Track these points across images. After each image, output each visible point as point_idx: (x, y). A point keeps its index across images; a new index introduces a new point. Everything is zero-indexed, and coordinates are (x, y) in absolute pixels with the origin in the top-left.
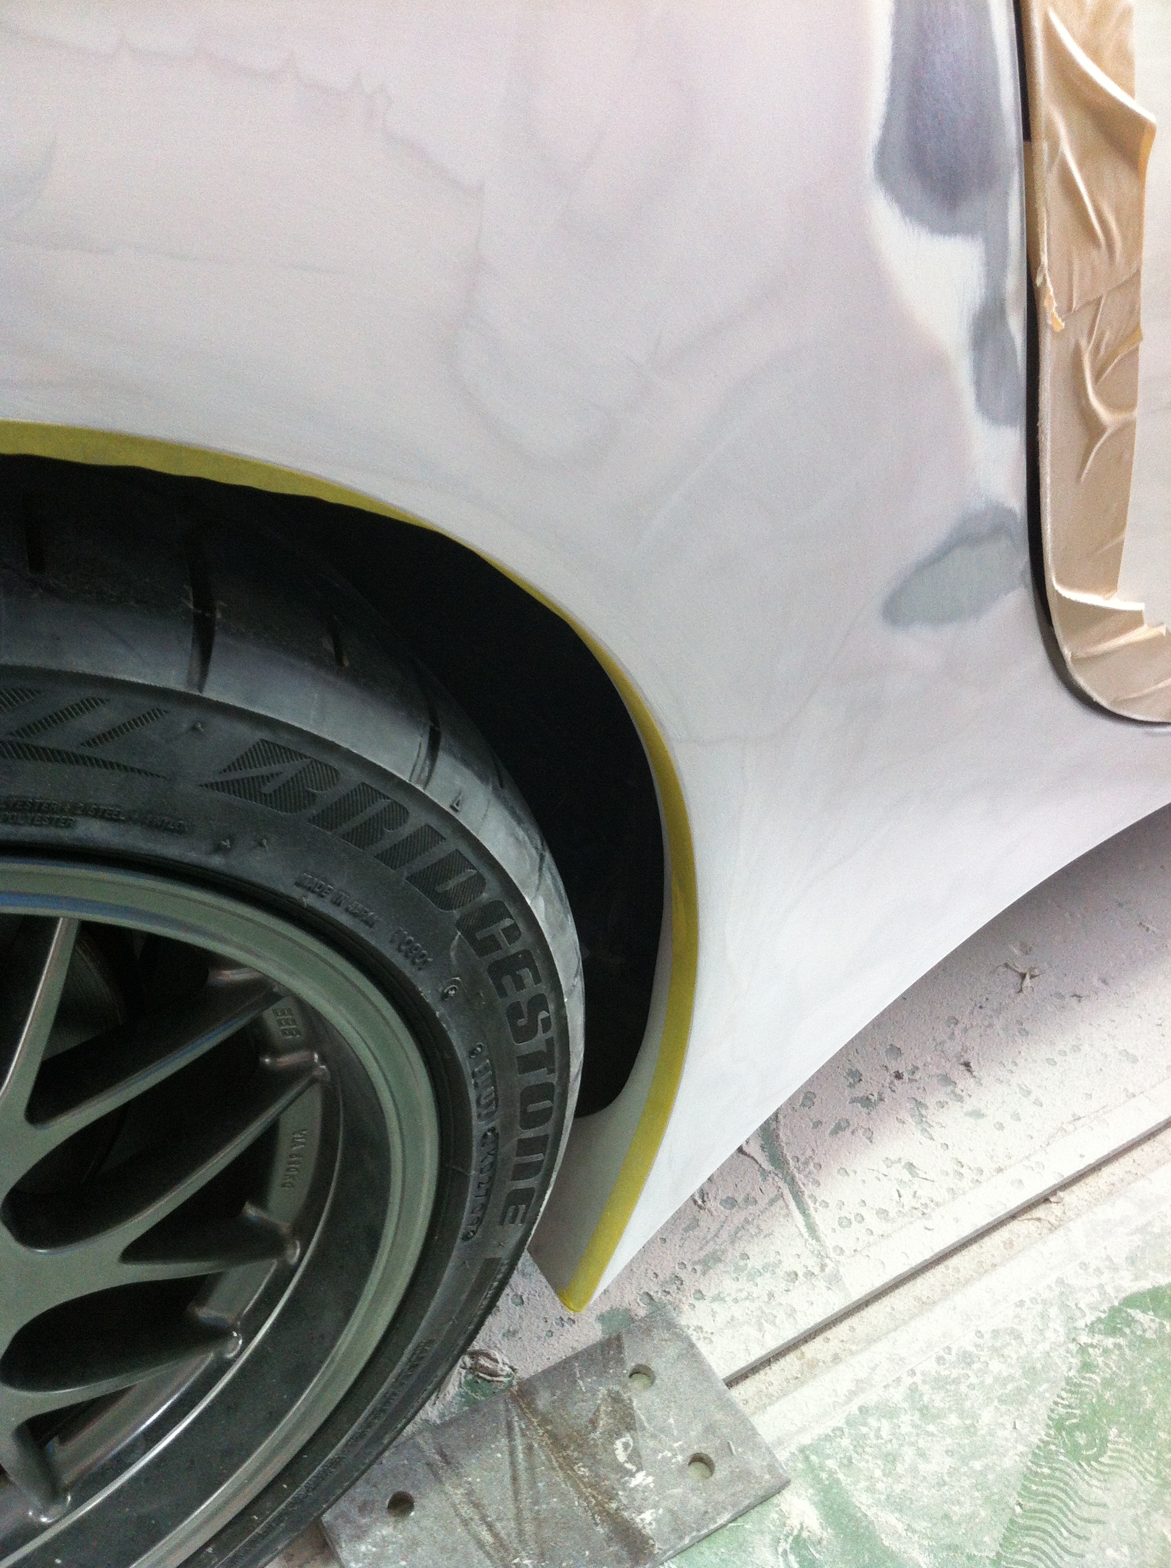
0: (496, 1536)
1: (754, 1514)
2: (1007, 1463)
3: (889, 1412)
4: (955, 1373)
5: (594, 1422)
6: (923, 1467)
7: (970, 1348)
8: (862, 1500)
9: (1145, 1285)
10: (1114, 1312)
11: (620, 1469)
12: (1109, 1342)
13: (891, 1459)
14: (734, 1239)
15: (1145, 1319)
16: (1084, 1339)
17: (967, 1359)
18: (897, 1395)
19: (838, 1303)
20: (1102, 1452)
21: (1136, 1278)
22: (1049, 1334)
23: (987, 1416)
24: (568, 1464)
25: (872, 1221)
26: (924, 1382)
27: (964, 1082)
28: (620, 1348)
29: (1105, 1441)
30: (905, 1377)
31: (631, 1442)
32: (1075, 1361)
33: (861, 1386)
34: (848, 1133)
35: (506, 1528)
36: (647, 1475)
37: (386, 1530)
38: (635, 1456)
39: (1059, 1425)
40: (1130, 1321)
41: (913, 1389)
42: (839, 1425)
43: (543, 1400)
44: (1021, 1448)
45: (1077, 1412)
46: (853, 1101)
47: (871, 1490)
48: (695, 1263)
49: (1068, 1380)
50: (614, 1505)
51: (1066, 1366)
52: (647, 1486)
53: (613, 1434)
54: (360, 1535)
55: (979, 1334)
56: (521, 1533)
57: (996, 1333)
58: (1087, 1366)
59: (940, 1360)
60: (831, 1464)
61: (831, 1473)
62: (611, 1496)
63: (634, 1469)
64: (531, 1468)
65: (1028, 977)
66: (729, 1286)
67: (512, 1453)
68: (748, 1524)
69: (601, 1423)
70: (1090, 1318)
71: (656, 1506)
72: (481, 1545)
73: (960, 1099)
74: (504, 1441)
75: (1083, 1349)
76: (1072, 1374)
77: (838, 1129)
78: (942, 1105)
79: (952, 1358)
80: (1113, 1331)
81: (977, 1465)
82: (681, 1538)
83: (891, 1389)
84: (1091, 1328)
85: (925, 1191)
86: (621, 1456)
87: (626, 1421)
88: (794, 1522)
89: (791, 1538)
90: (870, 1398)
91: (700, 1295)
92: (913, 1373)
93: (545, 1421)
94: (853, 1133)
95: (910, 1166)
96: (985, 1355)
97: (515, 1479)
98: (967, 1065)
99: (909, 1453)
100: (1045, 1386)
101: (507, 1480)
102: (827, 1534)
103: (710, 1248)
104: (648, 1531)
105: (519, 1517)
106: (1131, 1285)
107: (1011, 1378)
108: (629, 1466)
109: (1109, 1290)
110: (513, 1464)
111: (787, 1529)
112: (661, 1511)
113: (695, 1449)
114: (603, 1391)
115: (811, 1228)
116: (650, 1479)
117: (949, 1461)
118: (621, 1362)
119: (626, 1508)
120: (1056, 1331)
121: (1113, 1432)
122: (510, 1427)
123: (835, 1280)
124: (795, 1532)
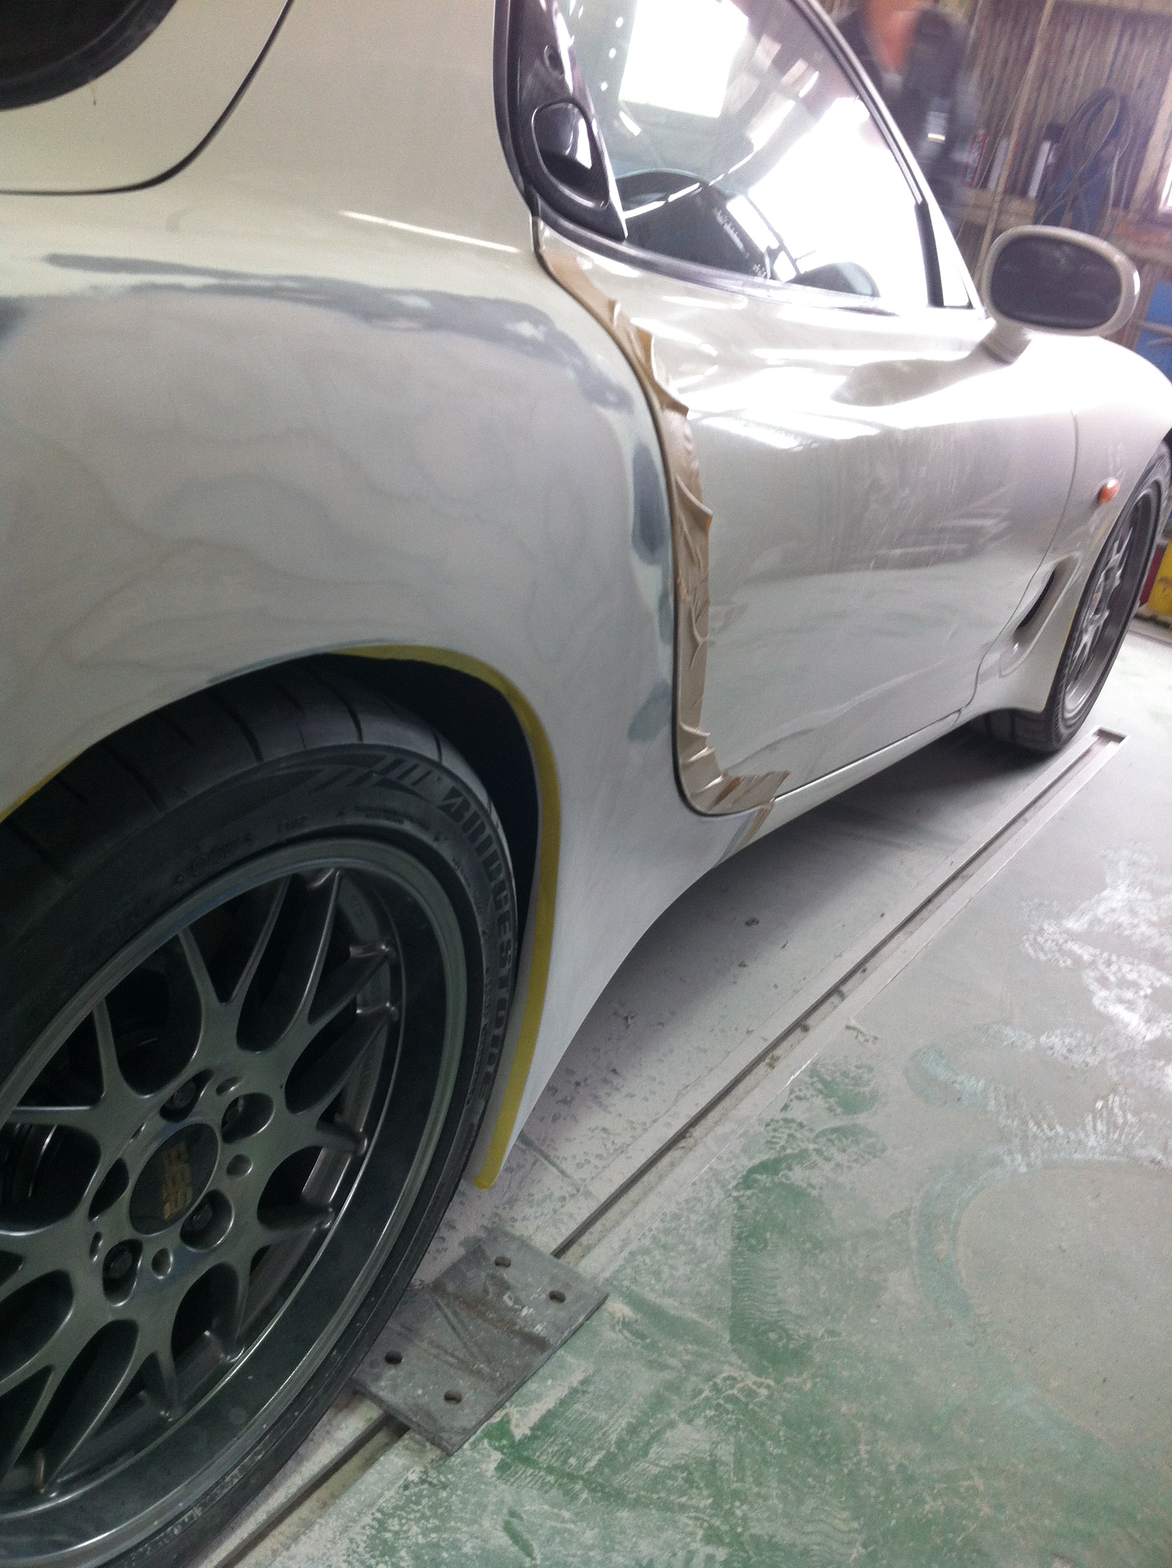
0: (457, 1358)
1: (594, 1316)
2: (720, 1260)
3: (646, 1251)
4: (673, 1225)
5: (486, 1291)
6: (676, 1274)
7: (677, 1211)
8: (651, 1297)
9: (756, 1161)
10: (746, 1178)
11: (512, 1309)
12: (749, 1192)
13: (657, 1274)
14: (520, 1187)
15: (762, 1178)
16: (735, 1194)
17: (676, 1217)
18: (647, 1242)
19: (593, 1206)
20: (766, 1245)
21: (750, 1159)
22: (715, 1195)
23: (699, 1242)
24: (481, 1315)
25: (595, 1161)
26: (658, 1233)
27: (616, 1081)
28: (483, 1252)
29: (766, 1241)
30: (647, 1233)
31: (512, 1296)
32: (735, 1205)
33: (625, 1243)
34: (561, 1119)
35: (461, 1353)
36: (529, 1308)
37: (391, 1371)
38: (517, 1301)
39: (739, 1238)
40: (756, 1181)
41: (654, 1238)
42: (622, 1263)
43: (451, 1288)
44: (723, 1253)
45: (746, 1229)
46: (557, 1103)
47: (652, 1290)
48: (504, 1204)
49: (735, 1215)
50: (517, 1327)
51: (731, 1209)
52: (531, 1314)
53: (500, 1295)
54: (378, 1378)
55: (678, 1203)
56: (471, 1354)
57: (687, 1201)
58: (742, 1207)
59: (662, 1221)
60: (626, 1283)
61: (628, 1288)
62: (515, 1324)
63: (520, 1307)
64: (461, 1322)
65: (629, 1018)
66: (529, 1211)
67: (446, 1316)
68: (594, 1321)
69: (491, 1290)
70: (734, 1183)
71: (541, 1322)
72: (451, 1365)
73: (617, 1089)
74: (438, 1313)
75: (736, 1199)
76: (735, 1212)
77: (554, 1120)
78: (608, 1095)
79: (668, 1218)
80: (748, 1187)
81: (704, 1266)
82: (563, 1333)
83: (642, 1240)
84: (736, 1188)
85: (619, 1141)
86: (510, 1304)
87: (504, 1286)
88: (619, 1315)
89: (620, 1323)
90: (633, 1246)
91: (514, 1220)
92: (650, 1230)
93: (457, 1297)
94: (565, 1119)
95: (604, 1130)
96: (685, 1213)
97: (454, 1328)
98: (614, 1071)
99: (666, 1269)
100: (723, 1221)
101: (450, 1330)
102: (639, 1316)
103: (508, 1195)
104: (542, 1334)
105: (465, 1345)
106: (750, 1164)
107: (703, 1221)
108: (517, 1307)
109: (739, 1167)
110: (449, 1322)
111: (616, 1320)
112: (545, 1323)
113: (550, 1289)
114: (483, 1275)
115: (562, 1172)
116: (531, 1310)
117: (688, 1268)
118: (486, 1258)
119: (525, 1326)
120: (719, 1194)
121: (768, 1235)
122: (438, 1305)
123: (588, 1194)
124: (622, 1319)
